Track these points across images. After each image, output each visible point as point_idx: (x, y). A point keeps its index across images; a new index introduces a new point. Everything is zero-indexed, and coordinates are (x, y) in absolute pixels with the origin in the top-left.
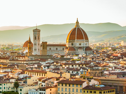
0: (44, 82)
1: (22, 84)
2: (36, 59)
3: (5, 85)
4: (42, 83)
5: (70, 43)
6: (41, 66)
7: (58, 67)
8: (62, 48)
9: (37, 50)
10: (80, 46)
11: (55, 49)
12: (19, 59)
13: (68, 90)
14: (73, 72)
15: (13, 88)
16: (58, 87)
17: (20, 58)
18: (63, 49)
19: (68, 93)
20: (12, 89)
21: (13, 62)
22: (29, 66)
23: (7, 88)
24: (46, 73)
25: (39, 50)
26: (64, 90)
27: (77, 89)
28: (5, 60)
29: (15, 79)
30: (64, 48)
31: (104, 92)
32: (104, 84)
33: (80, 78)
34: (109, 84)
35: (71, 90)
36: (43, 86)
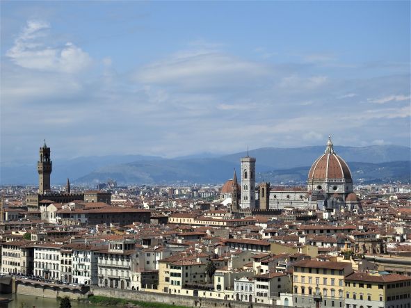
0: (266, 264)
2: (247, 216)
3: (187, 268)
4: (262, 266)
5: (315, 186)
6: (258, 232)
8: (298, 195)
9: (249, 199)
10: (336, 191)
11: (286, 198)
12: (214, 218)
13: (314, 280)
14: (323, 245)
16: (294, 274)
17: (216, 215)
18: (301, 197)
19: (315, 286)
20: (201, 276)
21: (203, 223)
23: (192, 276)
24: (269, 245)
25: (252, 198)
26: (306, 280)
27: (333, 280)
28: (186, 219)
30: (304, 195)
31: (388, 287)
32: (387, 269)
34: (397, 270)
35: (321, 281)
36: (264, 273)
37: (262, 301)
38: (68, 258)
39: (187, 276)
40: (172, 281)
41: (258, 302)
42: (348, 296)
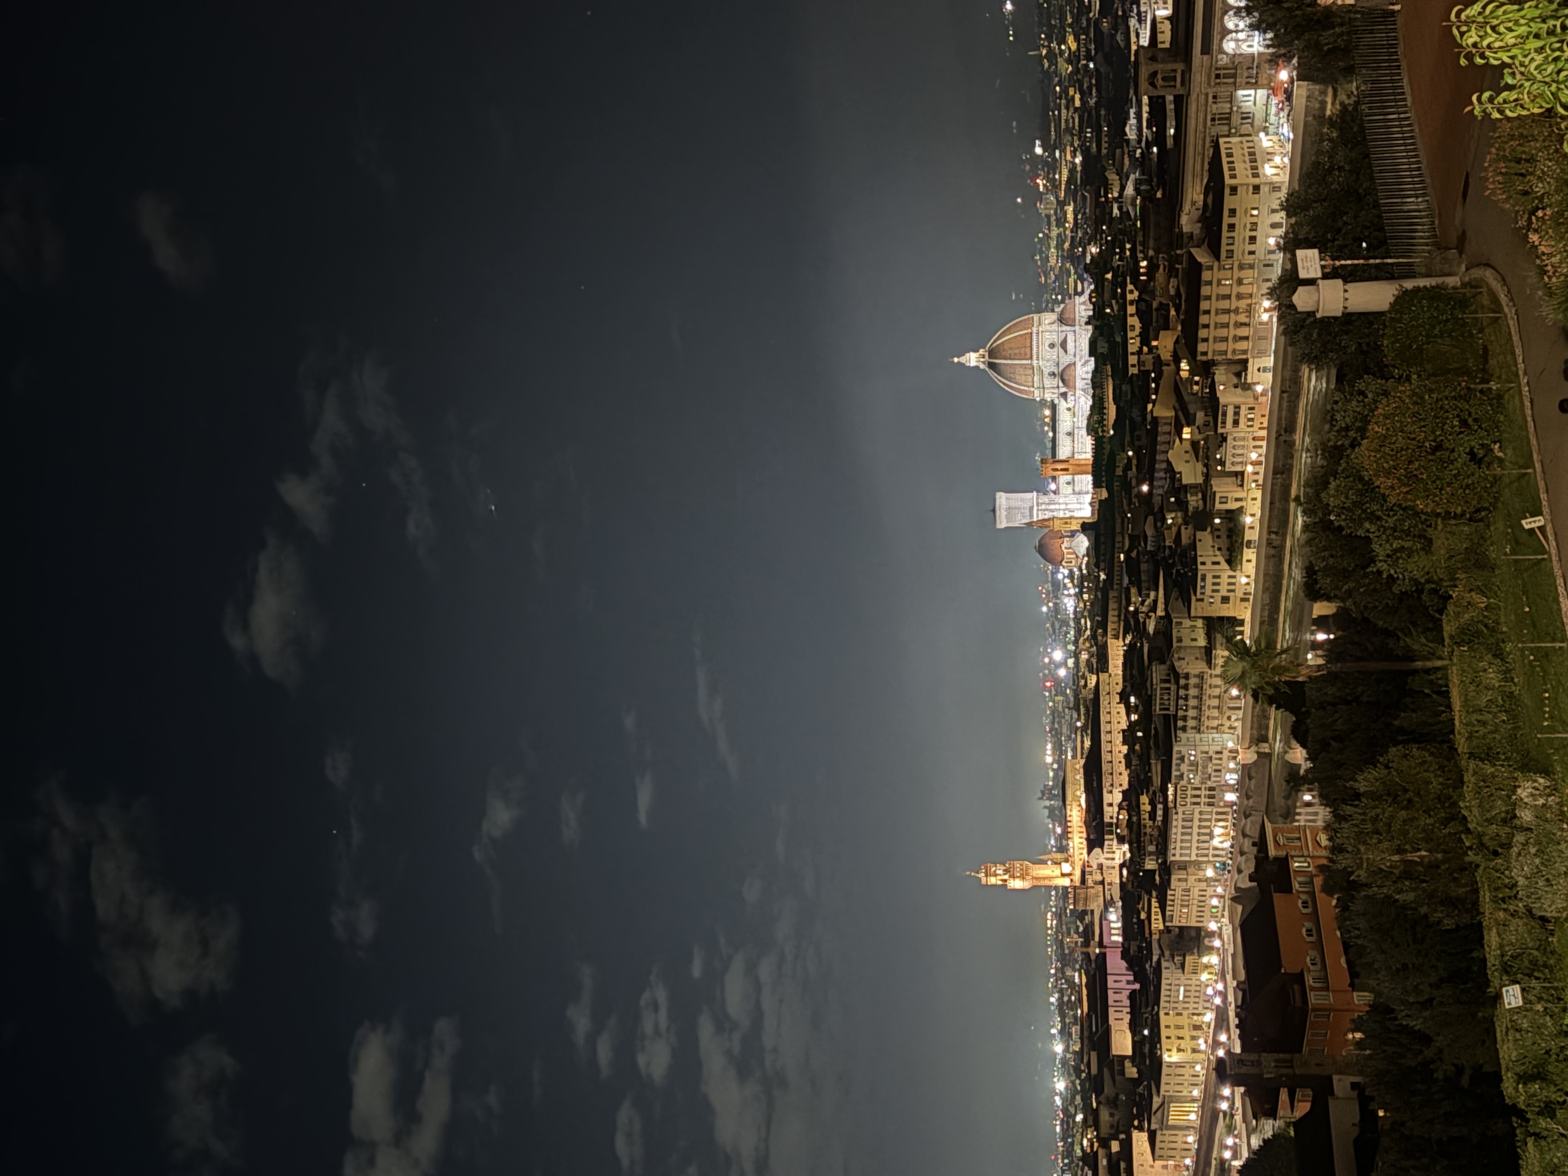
1: (1201, 502)
4: (1197, 424)
5: (1049, 382)
7: (1136, 390)
13: (1223, 319)
15: (1217, 533)
16: (1210, 357)
19: (1232, 314)
20: (1218, 537)
22: (1134, 500)
29: (1183, 528)
31: (1233, 177)
33: (1177, 276)
35: (1224, 304)
36: (1210, 419)
37: (1263, 416)
38: (1189, 793)
39: (1218, 563)
40: (1229, 591)
41: (1265, 425)
42: (1252, 253)
